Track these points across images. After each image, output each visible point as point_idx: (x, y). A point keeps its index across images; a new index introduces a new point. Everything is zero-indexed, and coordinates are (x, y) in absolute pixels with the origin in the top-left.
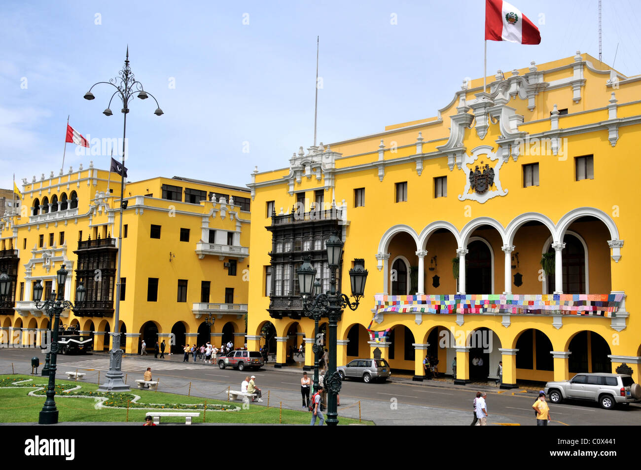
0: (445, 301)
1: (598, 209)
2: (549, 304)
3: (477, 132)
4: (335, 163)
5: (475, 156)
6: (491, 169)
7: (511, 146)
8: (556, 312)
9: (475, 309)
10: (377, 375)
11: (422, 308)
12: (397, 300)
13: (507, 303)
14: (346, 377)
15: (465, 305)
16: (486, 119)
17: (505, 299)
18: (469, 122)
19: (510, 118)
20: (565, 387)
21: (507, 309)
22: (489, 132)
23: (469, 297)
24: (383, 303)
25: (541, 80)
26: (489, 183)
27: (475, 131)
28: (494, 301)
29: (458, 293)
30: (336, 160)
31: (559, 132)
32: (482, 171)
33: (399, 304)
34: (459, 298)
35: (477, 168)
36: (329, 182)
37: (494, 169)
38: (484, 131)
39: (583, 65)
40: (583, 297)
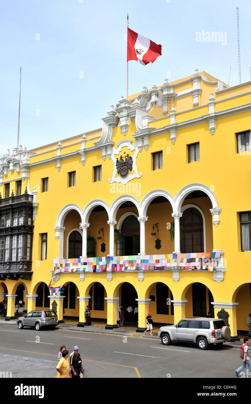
0: (100, 262)
1: (202, 184)
2: (170, 262)
3: (121, 130)
4: (30, 160)
5: (120, 149)
6: (131, 157)
7: (143, 139)
8: (174, 268)
9: (119, 268)
10: (45, 324)
11: (84, 268)
12: (68, 263)
13: (141, 263)
14: (24, 326)
15: (113, 265)
16: (127, 120)
17: (140, 259)
18: (116, 123)
19: (143, 117)
20: (172, 331)
21: (141, 267)
22: (129, 129)
23: (116, 258)
24: (59, 266)
25: (172, 91)
26: (129, 169)
27: (120, 129)
28: (132, 261)
29: (108, 256)
30: (30, 157)
31: (175, 125)
32: (124, 159)
33: (69, 266)
34: (109, 259)
35: (121, 158)
36: (25, 174)
37: (133, 158)
38: (126, 129)
39: (199, 78)
40: (193, 255)
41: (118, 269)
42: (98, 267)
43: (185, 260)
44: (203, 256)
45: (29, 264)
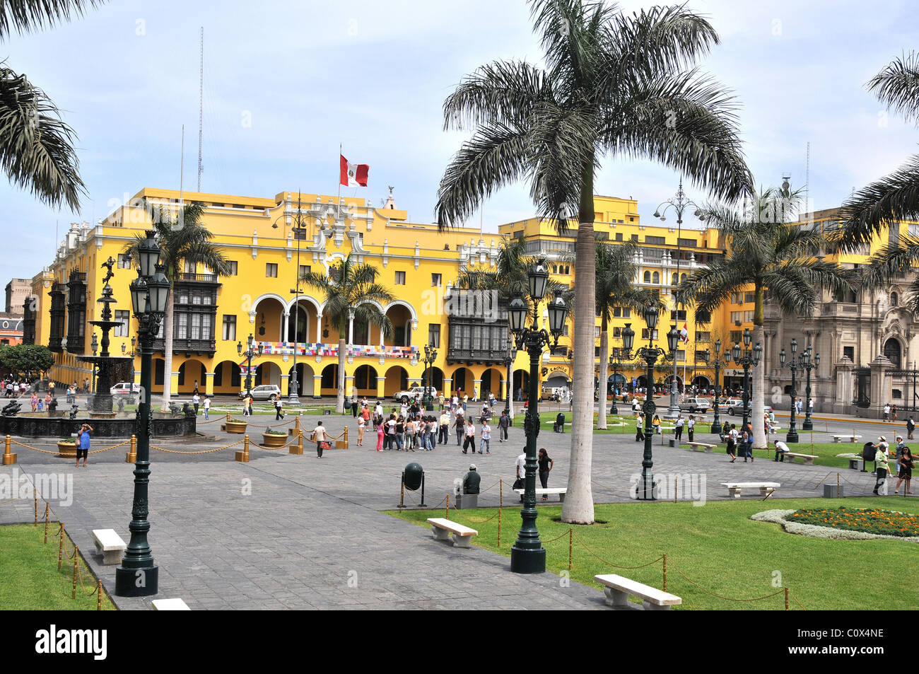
0: (309, 348)
1: (405, 301)
2: (378, 351)
3: (335, 242)
8: (382, 356)
11: (289, 352)
12: (269, 345)
15: (324, 350)
17: (351, 348)
18: (331, 235)
22: (343, 244)
23: (326, 345)
27: (333, 241)
33: (271, 348)
34: (319, 345)
35: (334, 265)
40: (398, 348)
41: (330, 353)
42: (307, 351)
43: (392, 351)
44: (406, 348)
45: (212, 341)
